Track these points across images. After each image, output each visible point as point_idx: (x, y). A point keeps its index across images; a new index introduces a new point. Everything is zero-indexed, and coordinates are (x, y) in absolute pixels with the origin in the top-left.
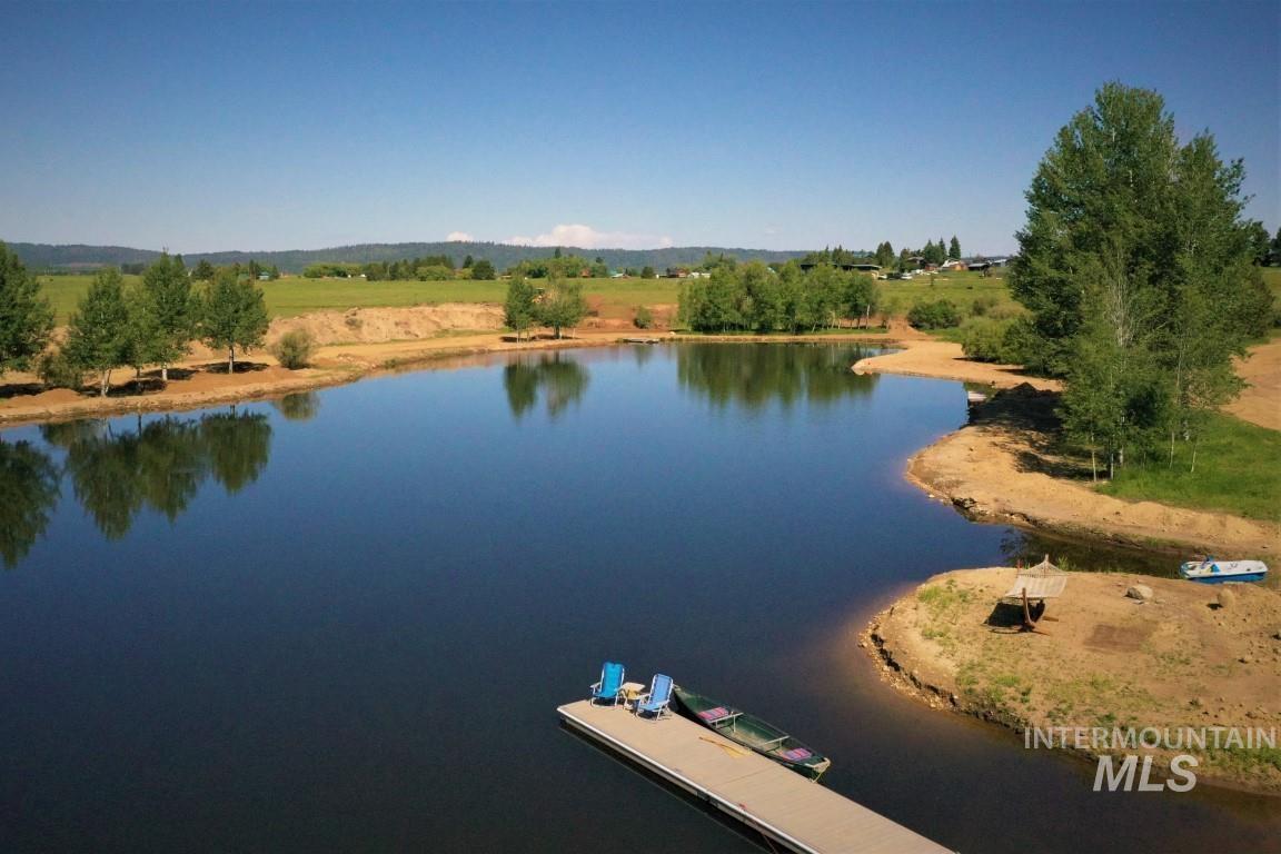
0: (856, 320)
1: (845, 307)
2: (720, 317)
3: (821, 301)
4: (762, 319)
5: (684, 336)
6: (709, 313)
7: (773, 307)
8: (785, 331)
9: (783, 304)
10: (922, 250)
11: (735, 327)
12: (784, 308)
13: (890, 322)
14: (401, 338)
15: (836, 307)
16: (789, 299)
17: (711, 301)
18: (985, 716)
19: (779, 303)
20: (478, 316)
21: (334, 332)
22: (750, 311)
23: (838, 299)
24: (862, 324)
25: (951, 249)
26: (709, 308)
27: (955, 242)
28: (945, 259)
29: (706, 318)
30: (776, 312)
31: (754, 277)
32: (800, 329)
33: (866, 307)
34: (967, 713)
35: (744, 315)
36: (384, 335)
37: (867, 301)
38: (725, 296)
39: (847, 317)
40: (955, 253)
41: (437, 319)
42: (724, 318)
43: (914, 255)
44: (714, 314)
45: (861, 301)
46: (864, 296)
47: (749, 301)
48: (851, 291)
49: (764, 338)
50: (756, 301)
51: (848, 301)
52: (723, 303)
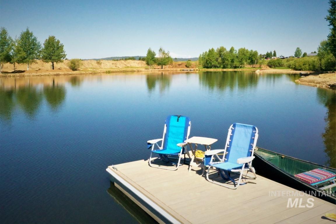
0: (252, 65)
2: (211, 63)
3: (242, 59)
4: (224, 64)
5: (201, 69)
6: (208, 62)
7: (227, 60)
8: (231, 68)
10: (265, 54)
11: (216, 67)
12: (231, 61)
13: (262, 66)
14: (114, 68)
15: (246, 61)
16: (232, 58)
17: (209, 58)
19: (229, 59)
20: (138, 63)
21: (93, 65)
22: (220, 62)
23: (247, 58)
24: (254, 66)
27: (275, 52)
28: (272, 56)
29: (207, 64)
30: (228, 62)
31: (222, 52)
32: (235, 67)
33: (255, 61)
35: (218, 63)
36: (108, 67)
37: (256, 59)
38: (213, 57)
39: (249, 64)
40: (275, 55)
41: (126, 64)
42: (213, 64)
43: (263, 55)
45: (254, 59)
46: (254, 57)
47: (220, 58)
48: (250, 56)
49: (225, 70)
50: (222, 59)
51: (250, 59)
52: (212, 59)
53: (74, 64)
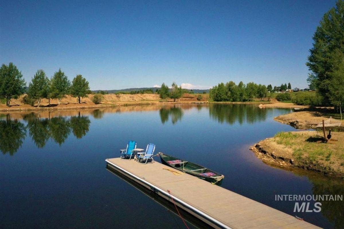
0: (260, 98)
1: (258, 95)
2: (221, 97)
3: (251, 93)
4: (233, 97)
5: (211, 102)
7: (236, 94)
8: (240, 101)
9: (239, 94)
10: (280, 86)
11: (225, 100)
13: (271, 99)
14: (131, 100)
15: (255, 95)
16: (241, 92)
17: (219, 93)
18: (308, 168)
19: (238, 93)
20: (154, 97)
21: (112, 98)
22: (230, 95)
23: (255, 92)
24: (262, 100)
25: (288, 86)
26: (218, 95)
27: (289, 84)
28: (287, 89)
29: (217, 97)
30: (237, 96)
31: (231, 86)
32: (244, 100)
33: (263, 95)
34: (299, 167)
35: (228, 97)
36: (126, 100)
37: (264, 93)
38: (223, 91)
39: (258, 98)
40: (290, 87)
41: (142, 97)
42: (222, 97)
43: (278, 88)
44: (219, 96)
46: (263, 92)
47: (230, 93)
48: (259, 90)
49: (234, 103)
50: (231, 93)
51: (258, 93)
52: (222, 93)
53: (97, 98)
